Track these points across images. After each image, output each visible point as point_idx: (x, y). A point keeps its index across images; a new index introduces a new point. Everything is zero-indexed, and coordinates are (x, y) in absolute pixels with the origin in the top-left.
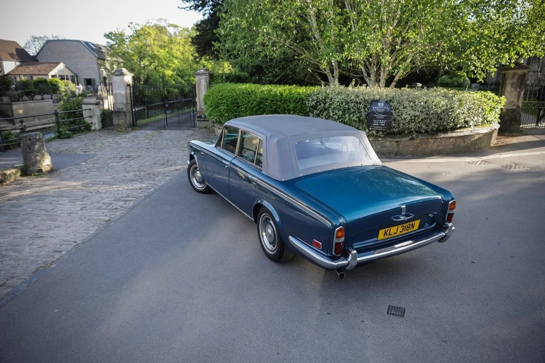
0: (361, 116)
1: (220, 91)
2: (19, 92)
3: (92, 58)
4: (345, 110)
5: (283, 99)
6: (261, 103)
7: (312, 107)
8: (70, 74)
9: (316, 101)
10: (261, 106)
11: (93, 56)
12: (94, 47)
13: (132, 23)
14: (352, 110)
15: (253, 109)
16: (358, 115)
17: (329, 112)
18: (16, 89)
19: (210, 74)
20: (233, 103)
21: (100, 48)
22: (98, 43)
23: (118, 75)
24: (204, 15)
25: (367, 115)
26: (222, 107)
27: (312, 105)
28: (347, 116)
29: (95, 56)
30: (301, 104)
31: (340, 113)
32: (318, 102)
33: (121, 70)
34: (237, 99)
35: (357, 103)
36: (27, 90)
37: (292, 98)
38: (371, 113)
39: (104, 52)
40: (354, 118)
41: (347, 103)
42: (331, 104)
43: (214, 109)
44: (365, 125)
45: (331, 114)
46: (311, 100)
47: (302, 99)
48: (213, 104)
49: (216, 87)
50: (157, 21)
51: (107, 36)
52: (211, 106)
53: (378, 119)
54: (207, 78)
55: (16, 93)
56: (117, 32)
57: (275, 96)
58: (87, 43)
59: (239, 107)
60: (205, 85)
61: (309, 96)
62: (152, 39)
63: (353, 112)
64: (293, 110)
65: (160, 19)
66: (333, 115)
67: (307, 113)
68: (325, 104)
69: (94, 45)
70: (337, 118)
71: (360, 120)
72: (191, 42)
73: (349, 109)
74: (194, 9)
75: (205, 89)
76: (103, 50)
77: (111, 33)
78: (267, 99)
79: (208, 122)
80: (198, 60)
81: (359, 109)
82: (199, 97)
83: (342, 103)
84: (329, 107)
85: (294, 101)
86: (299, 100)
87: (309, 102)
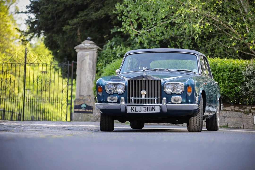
5: (217, 68)
7: (248, 76)
9: (252, 71)
19: (98, 49)
27: (248, 74)
30: (238, 73)
37: (227, 68)
46: (247, 69)
47: (238, 69)
54: (93, 54)
61: (244, 66)
64: (228, 80)
67: (243, 83)
75: (90, 69)
79: (90, 115)
85: (229, 71)
86: (235, 70)
87: (246, 72)
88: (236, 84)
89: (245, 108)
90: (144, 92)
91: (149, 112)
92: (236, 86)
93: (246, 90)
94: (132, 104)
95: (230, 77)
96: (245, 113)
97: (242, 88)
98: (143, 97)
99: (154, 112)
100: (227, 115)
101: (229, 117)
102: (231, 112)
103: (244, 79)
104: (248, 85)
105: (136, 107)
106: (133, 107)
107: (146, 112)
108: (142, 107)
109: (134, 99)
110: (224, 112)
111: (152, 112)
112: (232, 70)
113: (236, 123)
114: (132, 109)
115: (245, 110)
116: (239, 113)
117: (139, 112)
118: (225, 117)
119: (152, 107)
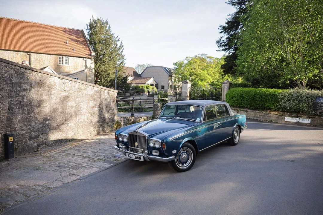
0: (309, 104)
1: (234, 91)
2: (134, 91)
3: (166, 75)
4: (300, 101)
5: (266, 94)
6: (255, 96)
7: (281, 99)
8: (155, 83)
10: (255, 98)
11: (167, 74)
12: (168, 70)
13: (187, 57)
14: (304, 101)
15: (250, 99)
16: (308, 104)
17: (291, 102)
18: (132, 90)
19: (230, 83)
20: (241, 97)
21: (171, 70)
22: (170, 68)
23: (185, 83)
24: (229, 53)
25: (314, 104)
26: (235, 98)
28: (301, 104)
29: (168, 74)
30: (276, 97)
31: (297, 102)
32: (285, 96)
33: (187, 81)
34: (242, 94)
35: (307, 97)
36: (136, 90)
37: (271, 94)
38: (316, 103)
39: (172, 73)
40: (305, 105)
41: (301, 97)
42: (292, 98)
43: (231, 99)
44: (312, 109)
45: (292, 103)
47: (276, 95)
48: (230, 97)
49: (232, 89)
50: (201, 55)
51: (175, 64)
52: (229, 98)
53: (320, 106)
54: (228, 85)
55: (132, 92)
56: (180, 62)
57: (262, 93)
58: (165, 68)
59: (243, 98)
60: (227, 89)
61: (280, 93)
62: (198, 65)
63: (305, 102)
65: (203, 54)
66: (293, 103)
67: (279, 102)
68: (288, 97)
69: (168, 69)
70: (295, 104)
71: (309, 107)
72: (221, 67)
73: (302, 100)
74: (224, 50)
76: (173, 72)
77: (177, 63)
78: (258, 95)
80: (223, 76)
81: (308, 100)
82: (223, 94)
83: (298, 97)
84: (291, 99)
85: (272, 96)
86: (275, 95)
87: (280, 96)
88: (275, 102)
89: (281, 113)
90: (136, 144)
91: (137, 160)
92: (275, 103)
93: (280, 105)
94: (130, 152)
95: (272, 99)
96: (280, 115)
97: (278, 105)
98: (136, 148)
99: (140, 160)
100: (272, 116)
101: (272, 117)
102: (273, 115)
103: (279, 100)
104: (281, 103)
105: (131, 155)
106: (129, 154)
107: (136, 159)
108: (134, 155)
109: (131, 148)
110: (270, 115)
111: (139, 160)
112: (273, 95)
113: (276, 120)
114: (129, 156)
115: (280, 114)
116: (277, 115)
117: (132, 158)
118: (270, 117)
119: (139, 156)
